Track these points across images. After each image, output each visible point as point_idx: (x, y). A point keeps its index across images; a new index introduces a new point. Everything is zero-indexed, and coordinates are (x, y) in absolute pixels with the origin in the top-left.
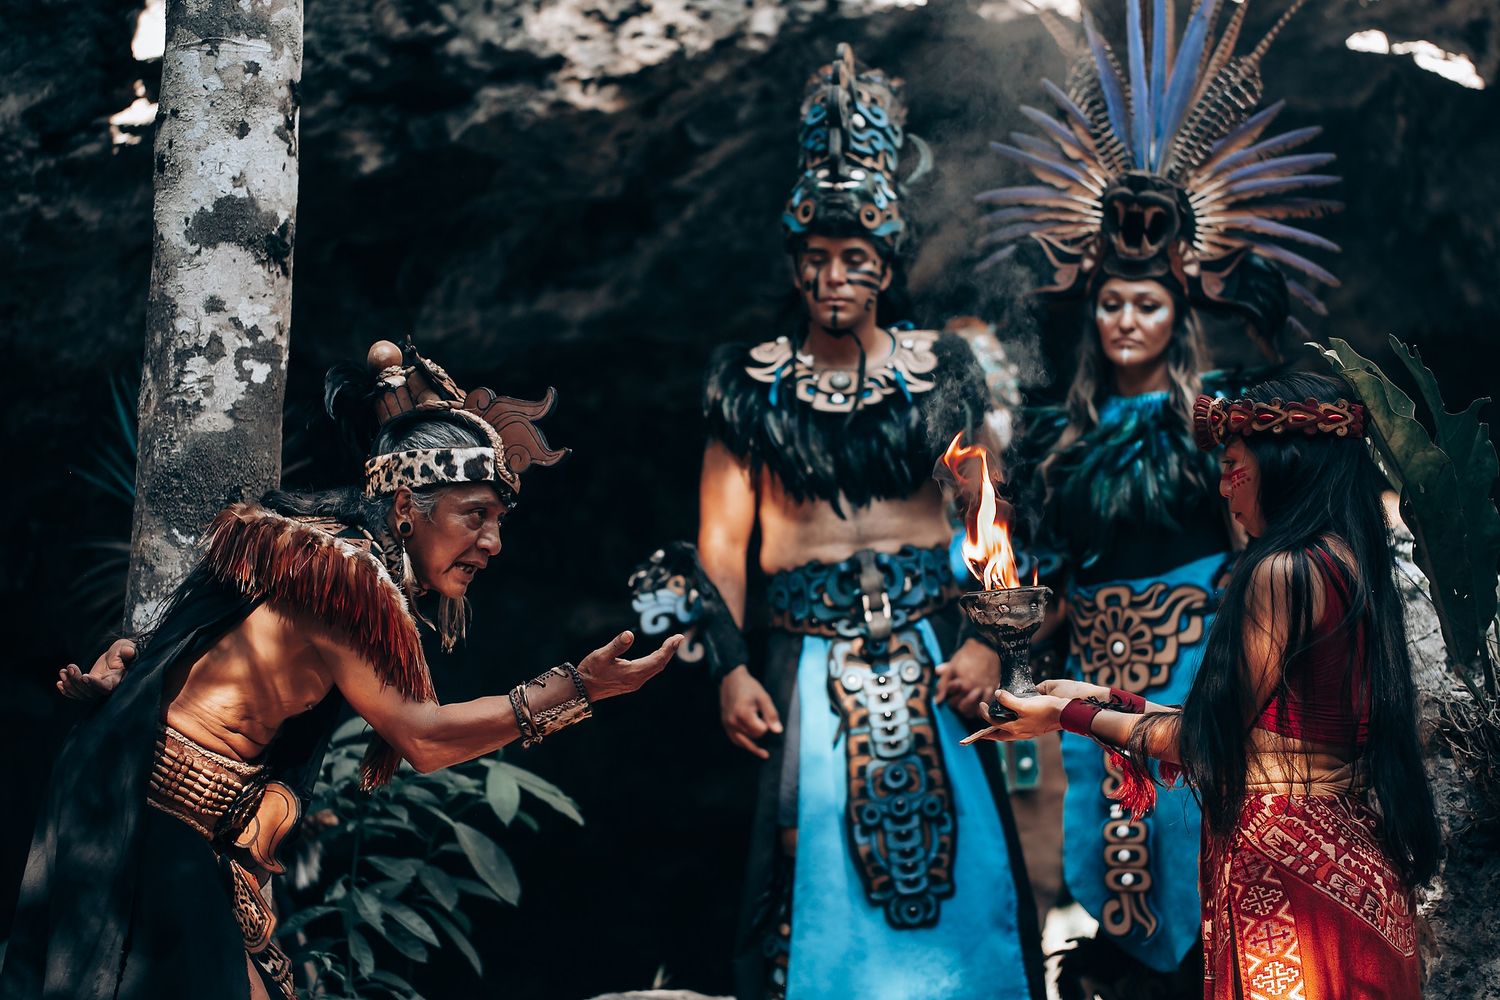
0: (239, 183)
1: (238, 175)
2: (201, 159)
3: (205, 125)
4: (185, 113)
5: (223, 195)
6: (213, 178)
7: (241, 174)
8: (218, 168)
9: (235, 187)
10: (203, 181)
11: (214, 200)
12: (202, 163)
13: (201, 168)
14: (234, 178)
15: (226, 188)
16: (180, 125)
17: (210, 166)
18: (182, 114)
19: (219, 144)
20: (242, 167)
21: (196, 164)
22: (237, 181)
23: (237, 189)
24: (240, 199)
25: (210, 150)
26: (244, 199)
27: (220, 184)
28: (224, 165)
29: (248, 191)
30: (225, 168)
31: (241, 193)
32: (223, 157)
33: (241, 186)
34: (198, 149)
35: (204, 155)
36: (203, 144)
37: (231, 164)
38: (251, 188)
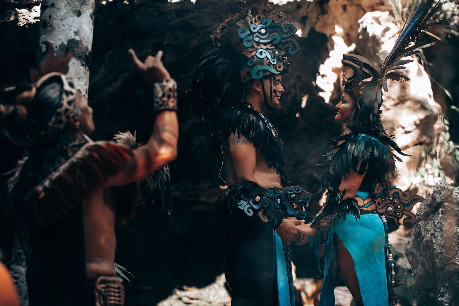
0: (77, 34)
1: (76, 31)
2: (63, 24)
3: (65, 11)
4: (57, 5)
5: (71, 38)
6: (68, 31)
7: (78, 31)
8: (69, 28)
9: (75, 35)
10: (64, 32)
11: (67, 40)
12: (63, 25)
13: (63, 27)
14: (75, 32)
15: (72, 36)
16: (55, 10)
17: (67, 27)
18: (56, 6)
19: (70, 18)
20: (78, 28)
21: (61, 25)
22: (76, 33)
23: (76, 36)
24: (77, 40)
25: (67, 20)
26: (78, 40)
27: (70, 34)
28: (72, 27)
29: (80, 38)
30: (72, 28)
31: (77, 38)
32: (72, 23)
33: (77, 35)
34: (62, 20)
35: (65, 22)
36: (64, 18)
37: (75, 26)
38: (81, 36)
